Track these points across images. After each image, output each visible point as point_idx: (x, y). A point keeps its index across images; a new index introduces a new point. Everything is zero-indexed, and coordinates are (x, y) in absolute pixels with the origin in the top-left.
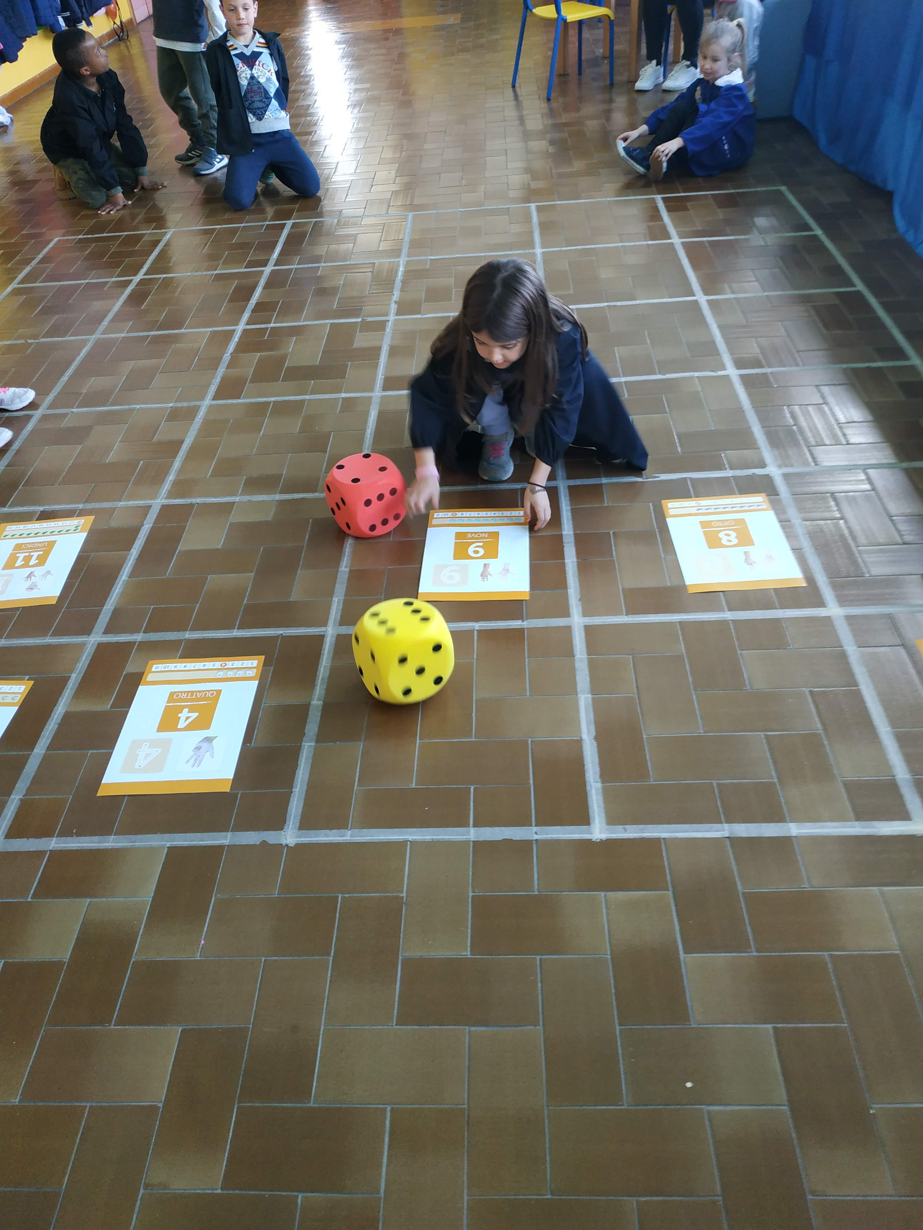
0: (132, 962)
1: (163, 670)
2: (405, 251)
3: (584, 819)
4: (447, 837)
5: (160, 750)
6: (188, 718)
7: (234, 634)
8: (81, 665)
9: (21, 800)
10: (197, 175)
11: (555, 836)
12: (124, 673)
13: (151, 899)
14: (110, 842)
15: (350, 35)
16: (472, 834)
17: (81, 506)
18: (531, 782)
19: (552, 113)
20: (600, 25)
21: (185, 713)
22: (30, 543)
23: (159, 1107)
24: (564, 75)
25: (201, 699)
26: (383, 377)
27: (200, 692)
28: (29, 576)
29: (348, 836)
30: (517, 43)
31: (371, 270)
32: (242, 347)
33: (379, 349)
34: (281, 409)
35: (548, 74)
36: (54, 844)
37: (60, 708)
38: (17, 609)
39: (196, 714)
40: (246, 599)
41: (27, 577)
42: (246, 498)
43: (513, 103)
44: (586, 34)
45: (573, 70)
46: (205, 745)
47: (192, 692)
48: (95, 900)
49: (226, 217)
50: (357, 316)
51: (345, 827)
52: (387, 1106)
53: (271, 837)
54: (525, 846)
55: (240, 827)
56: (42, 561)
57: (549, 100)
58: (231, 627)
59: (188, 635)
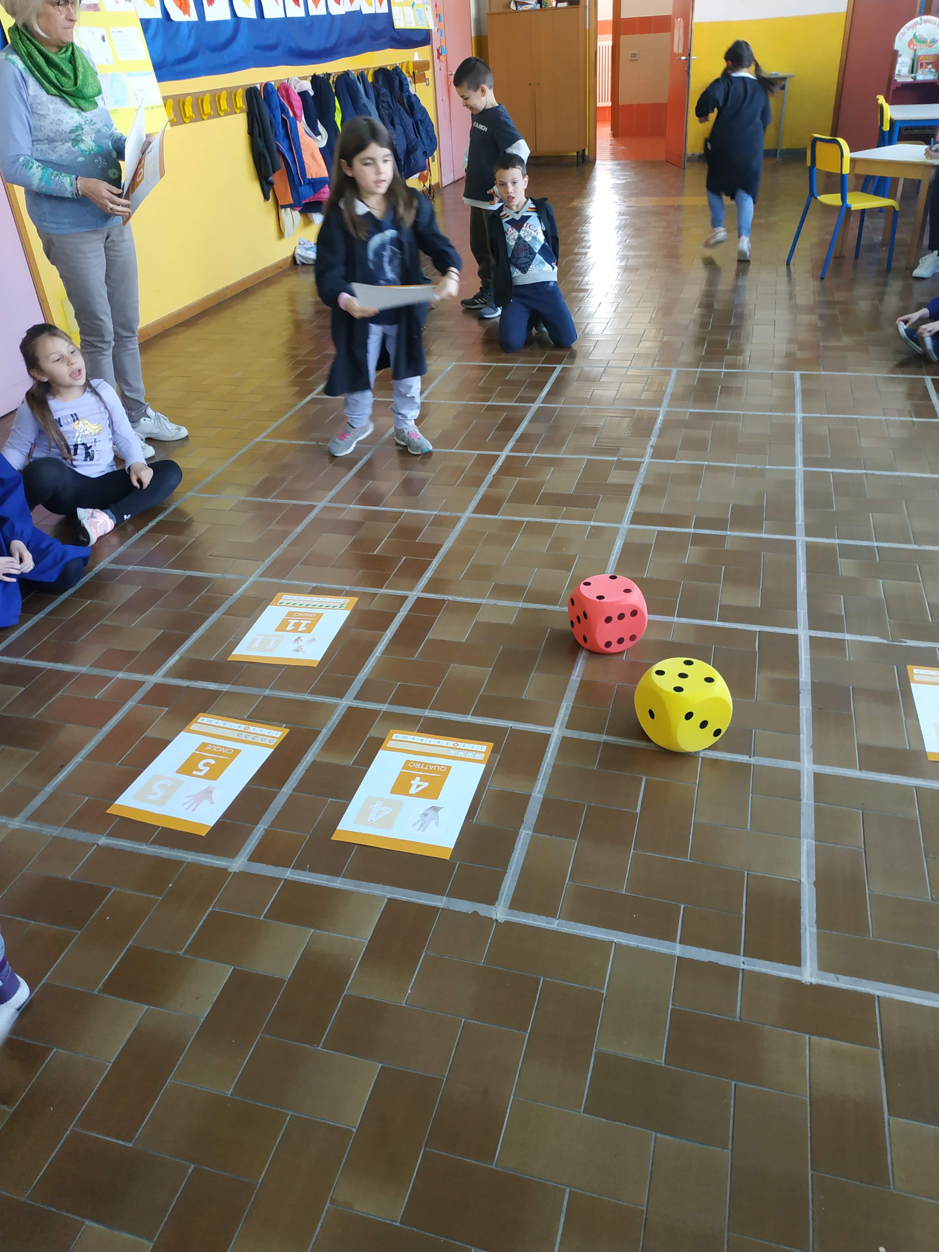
0: (344, 995)
1: (402, 739)
2: (666, 401)
3: (795, 959)
4: (652, 947)
5: (391, 810)
6: (419, 786)
7: (469, 719)
8: (331, 723)
9: (266, 830)
10: (481, 319)
11: (763, 970)
12: (368, 736)
13: (367, 942)
14: (338, 883)
15: (633, 208)
16: (678, 949)
17: (348, 588)
18: (744, 913)
19: (823, 291)
20: (881, 215)
21: (416, 782)
22: (300, 612)
23: (353, 1132)
24: (839, 259)
25: (432, 771)
26: (632, 512)
27: (432, 765)
28: (297, 640)
29: (555, 924)
30: (797, 226)
31: (630, 415)
32: (503, 471)
33: (632, 486)
34: (532, 528)
35: (825, 256)
36: (289, 874)
37: (309, 757)
38: (283, 666)
39: (426, 784)
40: (482, 690)
41: (296, 640)
42: (492, 602)
43: (786, 279)
44: (867, 222)
45: (849, 254)
46: (431, 813)
47: (426, 764)
48: (317, 931)
49: (502, 357)
50: (614, 455)
51: (554, 916)
52: (567, 1188)
53: (483, 910)
54: (732, 972)
55: (455, 894)
56: (309, 629)
57: (822, 278)
58: (466, 712)
59: (427, 713)
